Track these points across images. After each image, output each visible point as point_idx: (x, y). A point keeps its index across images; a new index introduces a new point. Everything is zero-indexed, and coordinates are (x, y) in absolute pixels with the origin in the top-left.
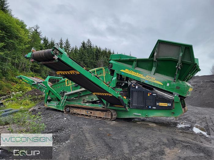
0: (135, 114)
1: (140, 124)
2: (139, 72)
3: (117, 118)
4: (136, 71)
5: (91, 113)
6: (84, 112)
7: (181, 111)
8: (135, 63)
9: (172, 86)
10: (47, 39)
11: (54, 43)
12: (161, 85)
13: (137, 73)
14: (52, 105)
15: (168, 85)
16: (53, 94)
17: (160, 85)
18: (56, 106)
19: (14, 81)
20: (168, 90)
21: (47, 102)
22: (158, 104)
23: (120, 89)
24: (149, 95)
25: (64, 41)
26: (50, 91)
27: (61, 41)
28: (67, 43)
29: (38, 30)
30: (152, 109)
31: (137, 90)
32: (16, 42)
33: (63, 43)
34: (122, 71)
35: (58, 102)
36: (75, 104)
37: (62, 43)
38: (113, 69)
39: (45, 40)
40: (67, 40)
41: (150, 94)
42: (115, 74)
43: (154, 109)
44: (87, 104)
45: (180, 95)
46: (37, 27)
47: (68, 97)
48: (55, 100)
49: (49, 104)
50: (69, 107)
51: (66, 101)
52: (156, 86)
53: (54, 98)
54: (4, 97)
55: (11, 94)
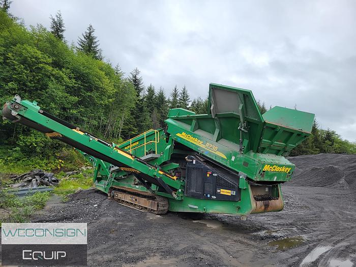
0: (190, 206)
1: (197, 223)
2: (199, 138)
3: (169, 212)
4: (194, 136)
5: (136, 200)
6: (128, 198)
7: (249, 205)
8: (194, 122)
9: (238, 161)
10: (152, 89)
12: (224, 159)
13: (196, 140)
14: (101, 186)
15: (233, 159)
17: (222, 158)
18: (104, 187)
20: (233, 168)
21: (96, 181)
22: (219, 191)
23: (176, 164)
24: (208, 175)
25: (180, 91)
27: (175, 90)
28: (184, 93)
29: (138, 77)
30: (210, 199)
31: (194, 166)
32: (94, 94)
33: (178, 93)
34: (178, 135)
36: (124, 185)
37: (176, 94)
38: (168, 131)
40: (184, 89)
41: (210, 173)
42: (170, 140)
43: (214, 200)
44: (137, 187)
45: (248, 176)
46: (137, 72)
48: (104, 179)
49: (98, 184)
50: (115, 189)
52: (218, 161)
54: (71, 173)
55: (80, 169)
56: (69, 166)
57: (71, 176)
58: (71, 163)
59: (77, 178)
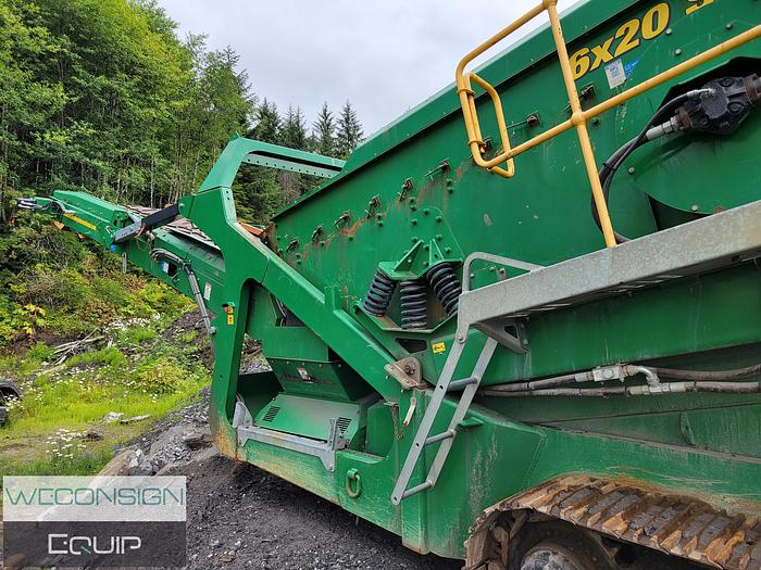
10: (271, 110)
11: (298, 122)
14: (291, 442)
16: (288, 319)
18: (330, 464)
19: (137, 272)
21: (240, 407)
25: (336, 116)
26: (252, 288)
27: (325, 116)
28: (347, 120)
33: (333, 122)
35: (351, 411)
37: (328, 125)
39: (267, 115)
40: (348, 110)
47: (502, 349)
48: (314, 389)
49: (261, 433)
51: (482, 417)
53: (307, 365)
54: (73, 345)
55: (106, 330)
56: (68, 323)
57: (75, 359)
58: (71, 311)
59: (100, 363)
